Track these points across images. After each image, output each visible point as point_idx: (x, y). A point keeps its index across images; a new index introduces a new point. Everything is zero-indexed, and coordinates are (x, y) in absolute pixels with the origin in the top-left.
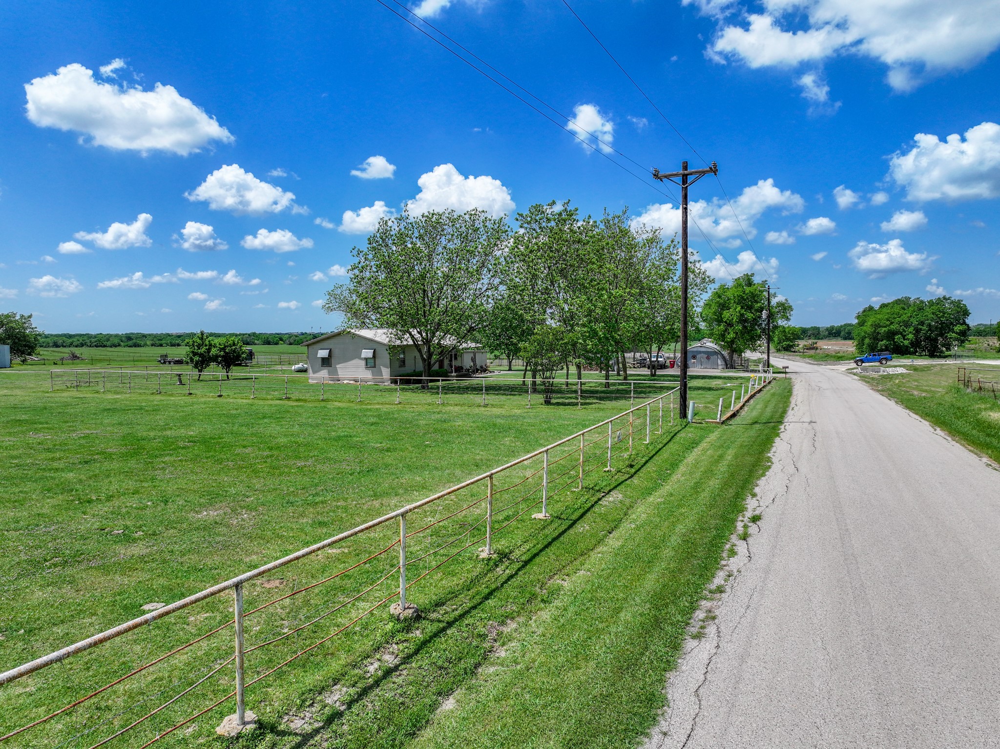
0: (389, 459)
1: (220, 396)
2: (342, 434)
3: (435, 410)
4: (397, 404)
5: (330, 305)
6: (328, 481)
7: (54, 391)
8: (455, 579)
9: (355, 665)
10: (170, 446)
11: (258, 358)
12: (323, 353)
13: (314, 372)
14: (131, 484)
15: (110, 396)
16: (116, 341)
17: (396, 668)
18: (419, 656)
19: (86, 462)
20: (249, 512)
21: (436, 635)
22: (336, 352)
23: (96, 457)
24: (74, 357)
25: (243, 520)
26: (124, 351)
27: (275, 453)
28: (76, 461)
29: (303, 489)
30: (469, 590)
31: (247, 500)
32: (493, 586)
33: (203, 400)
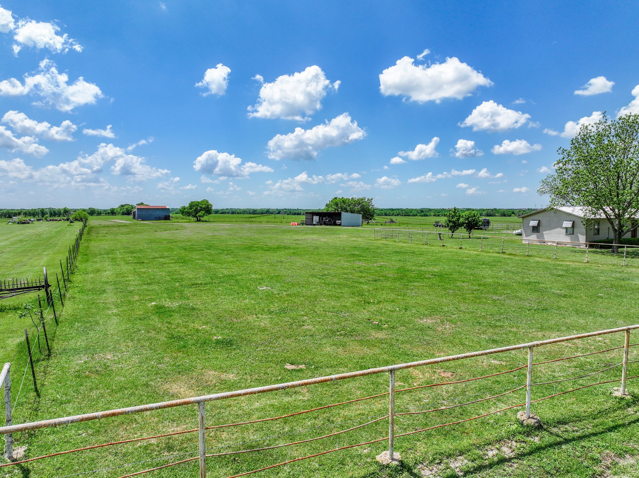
0: (563, 303)
1: (461, 248)
2: (533, 281)
3: (617, 270)
4: (585, 263)
5: (543, 190)
6: (511, 312)
7: (375, 240)
8: (585, 406)
9: (479, 447)
10: (421, 276)
11: (493, 225)
12: (534, 223)
13: (527, 236)
14: (392, 296)
15: (401, 244)
16: (415, 213)
17: (509, 460)
18: (531, 457)
19: (375, 281)
20: (451, 324)
21: (551, 446)
22: (543, 223)
23: (381, 278)
24: (392, 221)
25: (445, 329)
26: (419, 219)
27: (481, 288)
28: (371, 279)
29: (491, 315)
30: (594, 419)
31: (453, 316)
32: (620, 422)
33: (450, 250)
